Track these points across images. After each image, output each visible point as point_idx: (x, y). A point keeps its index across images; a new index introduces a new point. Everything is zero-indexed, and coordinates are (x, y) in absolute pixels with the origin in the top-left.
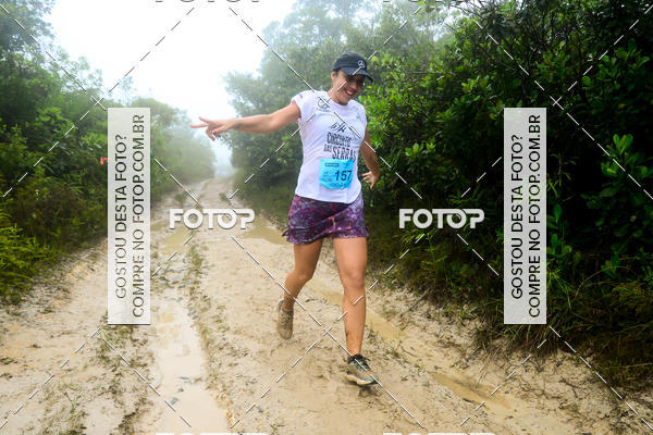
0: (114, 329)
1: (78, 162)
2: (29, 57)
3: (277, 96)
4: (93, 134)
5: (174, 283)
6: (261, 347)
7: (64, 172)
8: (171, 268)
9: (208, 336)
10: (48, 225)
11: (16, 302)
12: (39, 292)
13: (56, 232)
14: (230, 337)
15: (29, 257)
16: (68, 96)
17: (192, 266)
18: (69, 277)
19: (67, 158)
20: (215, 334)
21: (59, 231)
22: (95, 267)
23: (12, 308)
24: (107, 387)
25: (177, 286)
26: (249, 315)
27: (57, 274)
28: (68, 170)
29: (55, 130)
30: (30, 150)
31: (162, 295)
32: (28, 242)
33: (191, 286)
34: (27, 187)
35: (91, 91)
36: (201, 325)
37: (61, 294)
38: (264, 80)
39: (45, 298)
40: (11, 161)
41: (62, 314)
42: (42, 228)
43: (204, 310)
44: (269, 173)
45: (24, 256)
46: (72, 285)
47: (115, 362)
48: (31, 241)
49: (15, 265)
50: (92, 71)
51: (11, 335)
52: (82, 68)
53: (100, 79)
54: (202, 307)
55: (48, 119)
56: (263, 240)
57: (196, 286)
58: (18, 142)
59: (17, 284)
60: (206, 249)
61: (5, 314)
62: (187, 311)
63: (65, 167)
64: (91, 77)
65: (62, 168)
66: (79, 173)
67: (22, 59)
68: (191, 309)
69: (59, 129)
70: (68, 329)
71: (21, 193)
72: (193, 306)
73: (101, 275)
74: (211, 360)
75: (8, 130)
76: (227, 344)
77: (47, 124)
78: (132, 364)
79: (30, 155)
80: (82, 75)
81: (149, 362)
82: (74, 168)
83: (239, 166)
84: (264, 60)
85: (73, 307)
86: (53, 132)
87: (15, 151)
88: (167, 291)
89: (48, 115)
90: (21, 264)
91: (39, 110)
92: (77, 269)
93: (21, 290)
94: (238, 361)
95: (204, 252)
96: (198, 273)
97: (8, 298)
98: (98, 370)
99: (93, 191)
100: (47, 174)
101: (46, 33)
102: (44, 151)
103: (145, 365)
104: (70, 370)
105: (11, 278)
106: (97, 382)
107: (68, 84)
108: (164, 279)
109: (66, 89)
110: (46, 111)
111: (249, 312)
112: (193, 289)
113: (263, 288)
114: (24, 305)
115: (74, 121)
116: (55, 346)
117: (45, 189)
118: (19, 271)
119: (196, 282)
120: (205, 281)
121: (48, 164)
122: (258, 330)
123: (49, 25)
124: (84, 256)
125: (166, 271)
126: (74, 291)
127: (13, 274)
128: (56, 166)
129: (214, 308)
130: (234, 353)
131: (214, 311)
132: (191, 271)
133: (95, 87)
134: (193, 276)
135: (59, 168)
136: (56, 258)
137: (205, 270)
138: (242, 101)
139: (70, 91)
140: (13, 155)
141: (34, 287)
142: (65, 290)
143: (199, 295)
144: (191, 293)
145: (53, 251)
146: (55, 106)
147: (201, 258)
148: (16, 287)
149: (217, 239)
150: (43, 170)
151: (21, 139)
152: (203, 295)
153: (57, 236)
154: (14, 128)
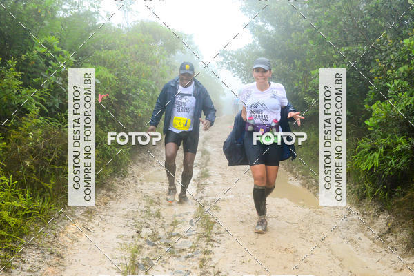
5: (181, 251)
7: (59, 111)
8: (176, 231)
10: (41, 174)
11: (7, 268)
12: (31, 256)
13: (49, 183)
15: (20, 213)
16: (65, 21)
17: (201, 230)
18: (64, 239)
21: (52, 181)
22: (91, 226)
25: (184, 254)
27: (50, 234)
28: (62, 109)
29: (51, 62)
30: (25, 85)
31: (166, 266)
32: (20, 195)
33: (202, 256)
34: (20, 128)
35: (88, 14)
37: (55, 260)
39: (37, 264)
42: (34, 178)
45: (15, 212)
48: (24, 193)
49: (5, 222)
55: (42, 50)
56: (286, 200)
57: (206, 257)
58: (12, 77)
60: (217, 209)
69: (54, 60)
71: (14, 135)
73: (96, 236)
77: (43, 55)
79: (24, 91)
86: (48, 64)
87: (9, 87)
88: (173, 262)
89: (44, 45)
90: (12, 221)
91: (35, 40)
92: (71, 229)
93: (12, 253)
96: (209, 240)
100: (42, 113)
102: (38, 86)
107: (64, 7)
108: (167, 245)
109: (62, 12)
110: (43, 40)
112: (203, 260)
115: (70, 51)
117: (39, 131)
119: (207, 252)
120: (217, 250)
121: (42, 102)
125: (171, 236)
126: (68, 256)
127: (3, 233)
132: (200, 236)
133: (93, 10)
134: (202, 244)
135: (53, 106)
136: (49, 214)
137: (218, 237)
138: (260, 24)
139: (66, 15)
140: (7, 92)
141: (26, 250)
142: (59, 256)
143: (211, 270)
144: (201, 267)
145: (46, 205)
146: (52, 35)
147: (212, 220)
148: (6, 250)
149: (231, 196)
150: (38, 110)
151: (15, 73)
152: (216, 270)
153: (50, 187)
154: (9, 62)
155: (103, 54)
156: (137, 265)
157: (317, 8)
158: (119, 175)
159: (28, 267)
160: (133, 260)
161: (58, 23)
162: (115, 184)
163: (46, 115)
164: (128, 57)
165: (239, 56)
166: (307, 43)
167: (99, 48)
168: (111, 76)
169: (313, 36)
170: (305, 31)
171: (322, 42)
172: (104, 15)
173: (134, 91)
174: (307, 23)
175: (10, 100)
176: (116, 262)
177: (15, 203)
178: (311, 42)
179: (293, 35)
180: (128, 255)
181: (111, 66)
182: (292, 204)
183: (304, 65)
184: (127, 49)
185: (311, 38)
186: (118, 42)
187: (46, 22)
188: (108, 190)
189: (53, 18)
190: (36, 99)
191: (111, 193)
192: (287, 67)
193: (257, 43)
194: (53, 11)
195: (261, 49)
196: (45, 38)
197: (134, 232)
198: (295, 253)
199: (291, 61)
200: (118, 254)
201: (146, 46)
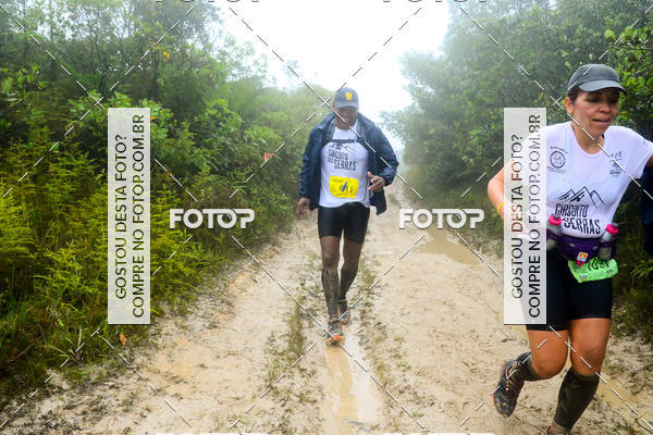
0: (281, 354)
1: (242, 159)
2: (199, 46)
3: (463, 79)
4: (256, 127)
6: (451, 396)
9: (385, 374)
11: (183, 313)
12: (204, 304)
14: (412, 379)
15: (194, 264)
16: (234, 85)
17: (362, 284)
18: (233, 289)
19: (231, 155)
20: (393, 372)
21: (222, 235)
22: (257, 277)
23: (179, 320)
24: (277, 425)
26: (433, 352)
27: (221, 284)
28: (231, 167)
29: (221, 124)
30: (197, 146)
33: (362, 308)
34: (193, 186)
35: (255, 78)
36: (376, 360)
37: (225, 308)
38: (447, 60)
39: (210, 311)
40: (179, 158)
41: (226, 331)
43: (379, 340)
44: (449, 173)
45: (189, 263)
46: (235, 297)
47: (284, 395)
48: (196, 246)
49: (181, 272)
50: (257, 56)
51: (179, 350)
52: (248, 54)
53: (265, 65)
54: (376, 336)
55: (214, 112)
56: (444, 256)
57: (367, 309)
58: (186, 138)
59: (184, 293)
60: (378, 264)
61: (174, 326)
62: (358, 339)
63: (229, 164)
64: (256, 63)
65: (226, 165)
66: (242, 171)
67: (193, 49)
68: (362, 337)
69: (225, 122)
70: (233, 349)
72: (364, 333)
73: (263, 288)
74: (390, 405)
75: (178, 125)
76: (408, 387)
77: (213, 117)
78: (302, 398)
79: (196, 151)
80: (247, 62)
81: (318, 398)
82: (238, 165)
83: (412, 163)
84: (448, 35)
85: (237, 323)
86: (218, 126)
87: (183, 147)
89: (215, 107)
90: (187, 271)
91: (207, 103)
92: (240, 280)
93: (188, 300)
94: (423, 411)
95: (376, 268)
96: (370, 292)
97: (175, 308)
98: (267, 403)
99: (255, 191)
100: (213, 172)
101: (215, 18)
102: (209, 146)
103: (315, 401)
104: (238, 399)
105: (178, 285)
106: (267, 417)
107: (234, 72)
109: (231, 77)
110: (213, 104)
111: (432, 348)
112: (364, 312)
113: (448, 318)
114: (191, 317)
115: (239, 113)
116: (222, 368)
117: (210, 188)
118: (185, 280)
119: (367, 304)
120: (378, 303)
121: (212, 161)
122: (445, 374)
123: (219, 9)
124: (247, 264)
126: (238, 304)
127: (179, 282)
128: (220, 163)
129: (390, 339)
130: (418, 400)
131: (390, 343)
132: (362, 289)
133: (259, 74)
134: (363, 295)
135: (223, 165)
136: (219, 265)
137: (378, 290)
138: (420, 86)
139: (235, 80)
140: (181, 152)
141: (200, 298)
142: (229, 304)
143: (371, 321)
144: (362, 318)
145: (216, 258)
146: (222, 98)
147: (372, 274)
148: (183, 297)
149: (390, 252)
150: (209, 168)
151: (189, 134)
152: (377, 321)
153: (220, 241)
154: (184, 123)
155: (269, 116)
156: (302, 315)
157: (476, 70)
158: (283, 231)
159: (201, 313)
160: (297, 311)
161: (228, 87)
162: (280, 239)
163: (217, 173)
164: (292, 118)
165: (399, 117)
166: (466, 104)
167: (265, 111)
168: (276, 136)
169: (471, 97)
170: (464, 93)
171: (481, 102)
172: (271, 79)
173: (298, 150)
174: (466, 85)
175: (184, 159)
176: (282, 311)
177: (189, 255)
178: (470, 103)
179: (452, 97)
180: (293, 306)
181: (277, 127)
182: (450, 260)
183: (462, 125)
184: (292, 111)
185: (470, 99)
186: (282, 104)
187: (217, 86)
188: (273, 245)
189: (223, 82)
190: (207, 158)
191: (276, 248)
192: (445, 128)
193: (417, 104)
194: (223, 76)
195: (421, 111)
196: (216, 101)
197: (298, 285)
198: (452, 307)
199: (449, 122)
200: (283, 304)
201: (309, 107)
